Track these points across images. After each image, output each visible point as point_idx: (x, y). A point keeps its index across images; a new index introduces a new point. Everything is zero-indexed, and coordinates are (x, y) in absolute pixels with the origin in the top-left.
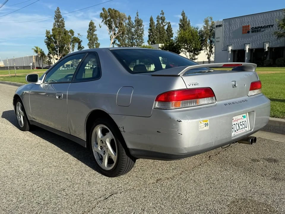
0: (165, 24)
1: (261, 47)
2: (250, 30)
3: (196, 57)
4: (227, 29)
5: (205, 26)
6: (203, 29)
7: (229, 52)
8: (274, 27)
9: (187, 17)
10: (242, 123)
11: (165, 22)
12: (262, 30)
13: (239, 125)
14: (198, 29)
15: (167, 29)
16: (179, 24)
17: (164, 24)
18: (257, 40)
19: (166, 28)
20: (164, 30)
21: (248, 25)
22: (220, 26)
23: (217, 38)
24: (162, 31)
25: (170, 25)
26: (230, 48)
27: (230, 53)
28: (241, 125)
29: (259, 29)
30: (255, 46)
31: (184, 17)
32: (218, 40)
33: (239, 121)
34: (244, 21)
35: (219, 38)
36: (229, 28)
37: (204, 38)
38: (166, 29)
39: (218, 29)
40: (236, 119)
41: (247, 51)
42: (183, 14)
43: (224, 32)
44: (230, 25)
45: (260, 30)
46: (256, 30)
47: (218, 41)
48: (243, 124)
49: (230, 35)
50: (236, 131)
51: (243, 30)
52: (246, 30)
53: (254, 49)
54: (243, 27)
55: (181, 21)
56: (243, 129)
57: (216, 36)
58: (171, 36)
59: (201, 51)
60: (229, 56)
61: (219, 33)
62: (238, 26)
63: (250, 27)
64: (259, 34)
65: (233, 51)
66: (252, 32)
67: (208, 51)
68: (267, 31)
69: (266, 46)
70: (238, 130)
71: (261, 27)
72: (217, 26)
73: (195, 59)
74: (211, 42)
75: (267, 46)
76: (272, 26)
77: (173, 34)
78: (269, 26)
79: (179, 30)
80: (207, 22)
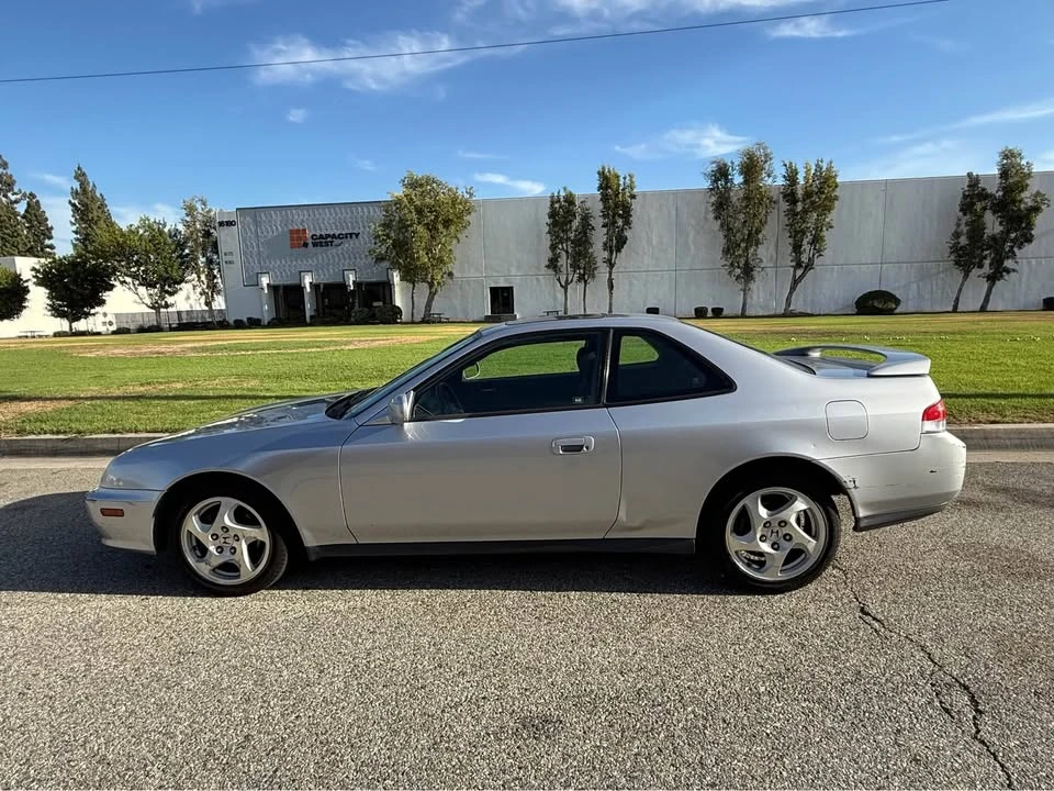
0: (19, 196)
1: (339, 280)
2: (310, 241)
3: (170, 300)
4: (249, 234)
5: (188, 219)
6: (181, 227)
7: (263, 289)
8: (360, 237)
9: (94, 186)
11: (16, 190)
12: (336, 241)
14: (165, 225)
15: (26, 211)
16: (70, 202)
17: (13, 198)
18: (328, 265)
19: (21, 208)
20: (16, 214)
21: (301, 228)
22: (230, 224)
23: (225, 254)
24: (10, 219)
25: (38, 202)
26: (265, 281)
27: (266, 291)
29: (329, 239)
30: (324, 279)
31: (83, 185)
32: (229, 258)
34: (290, 217)
35: (231, 253)
36: (256, 231)
37: (187, 251)
38: (22, 212)
39: (226, 232)
41: (308, 290)
42: (80, 176)
43: (244, 241)
44: (256, 223)
45: (332, 242)
46: (323, 241)
47: (231, 262)
49: (261, 249)
51: (292, 239)
52: (298, 240)
53: (322, 286)
54: (292, 232)
55: (75, 194)
57: (222, 248)
58: (44, 235)
59: (183, 284)
60: (264, 300)
61: (228, 240)
62: (276, 228)
63: (309, 234)
64: (332, 251)
65: (273, 288)
66: (315, 245)
67: (205, 287)
68: (347, 245)
69: (349, 278)
71: (334, 236)
72: (221, 224)
73: (167, 306)
74: (210, 262)
75: (352, 278)
76: (357, 235)
77: (52, 228)
78: (351, 234)
79: (73, 220)
80: (190, 210)
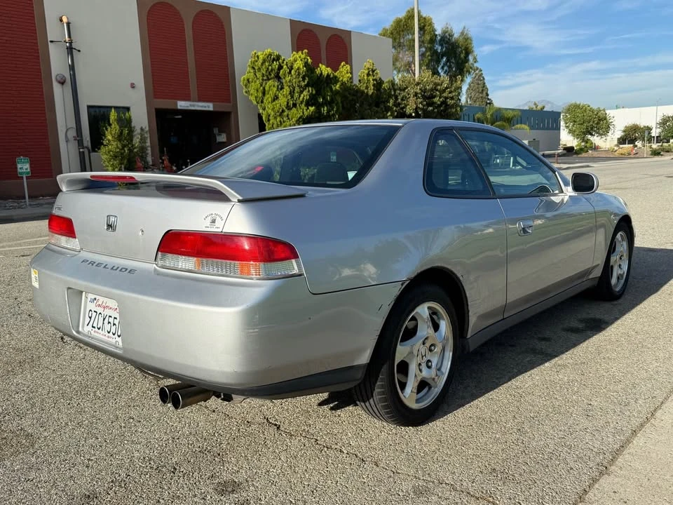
10: (111, 320)
13: (104, 319)
28: (109, 323)
33: (107, 312)
40: (104, 304)
48: (114, 324)
50: (94, 327)
56: (111, 334)
70: (99, 329)
